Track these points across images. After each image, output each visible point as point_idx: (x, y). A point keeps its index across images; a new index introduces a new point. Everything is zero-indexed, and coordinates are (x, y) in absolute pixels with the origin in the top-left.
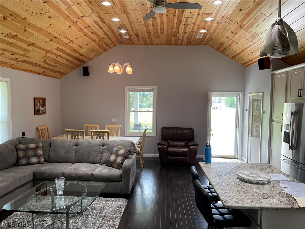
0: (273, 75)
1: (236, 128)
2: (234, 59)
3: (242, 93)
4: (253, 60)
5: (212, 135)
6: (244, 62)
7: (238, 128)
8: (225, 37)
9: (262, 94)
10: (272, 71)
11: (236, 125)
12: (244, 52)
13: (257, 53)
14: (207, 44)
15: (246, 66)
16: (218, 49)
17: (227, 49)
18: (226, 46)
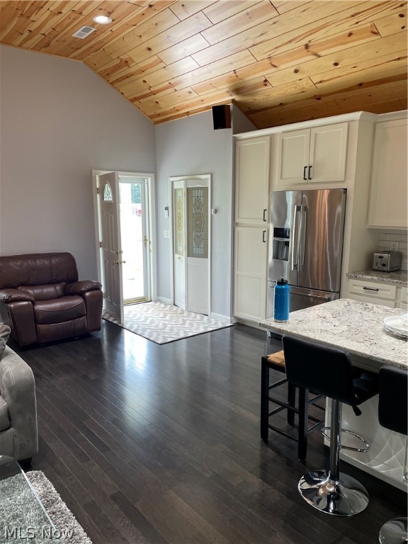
0: (235, 140)
1: (145, 245)
2: (136, 103)
3: (153, 175)
4: (182, 109)
5: (125, 262)
6: (158, 111)
7: (150, 243)
8: (145, 46)
9: (209, 176)
10: (234, 134)
11: (145, 240)
12: (170, 90)
13: (200, 94)
14: (81, 59)
15: (156, 123)
16: (106, 75)
17: (132, 77)
18: (133, 69)
